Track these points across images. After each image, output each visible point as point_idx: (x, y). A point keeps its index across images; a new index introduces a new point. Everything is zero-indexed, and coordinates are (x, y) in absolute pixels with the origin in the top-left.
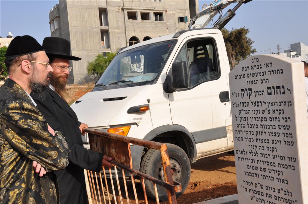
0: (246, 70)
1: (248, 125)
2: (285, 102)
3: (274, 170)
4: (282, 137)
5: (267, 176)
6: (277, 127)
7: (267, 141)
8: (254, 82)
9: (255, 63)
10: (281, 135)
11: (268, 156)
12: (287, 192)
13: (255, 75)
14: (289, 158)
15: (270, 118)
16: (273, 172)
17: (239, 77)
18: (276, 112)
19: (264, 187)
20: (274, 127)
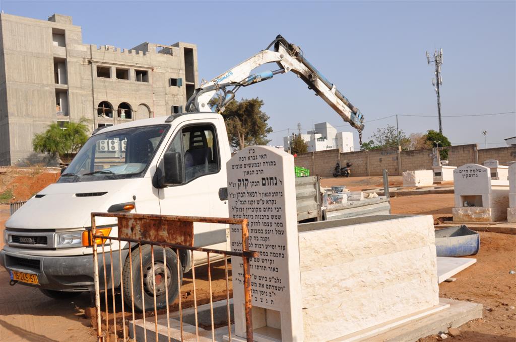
0: (243, 160)
1: (244, 215)
2: (277, 193)
3: (266, 260)
4: (274, 227)
5: (260, 266)
6: (270, 217)
7: (261, 232)
8: (250, 173)
9: (252, 154)
10: (274, 225)
11: (262, 246)
12: (277, 280)
13: (252, 166)
14: (279, 246)
15: (264, 208)
16: (265, 261)
17: (237, 167)
18: (269, 202)
19: (258, 278)
20: (267, 217)
